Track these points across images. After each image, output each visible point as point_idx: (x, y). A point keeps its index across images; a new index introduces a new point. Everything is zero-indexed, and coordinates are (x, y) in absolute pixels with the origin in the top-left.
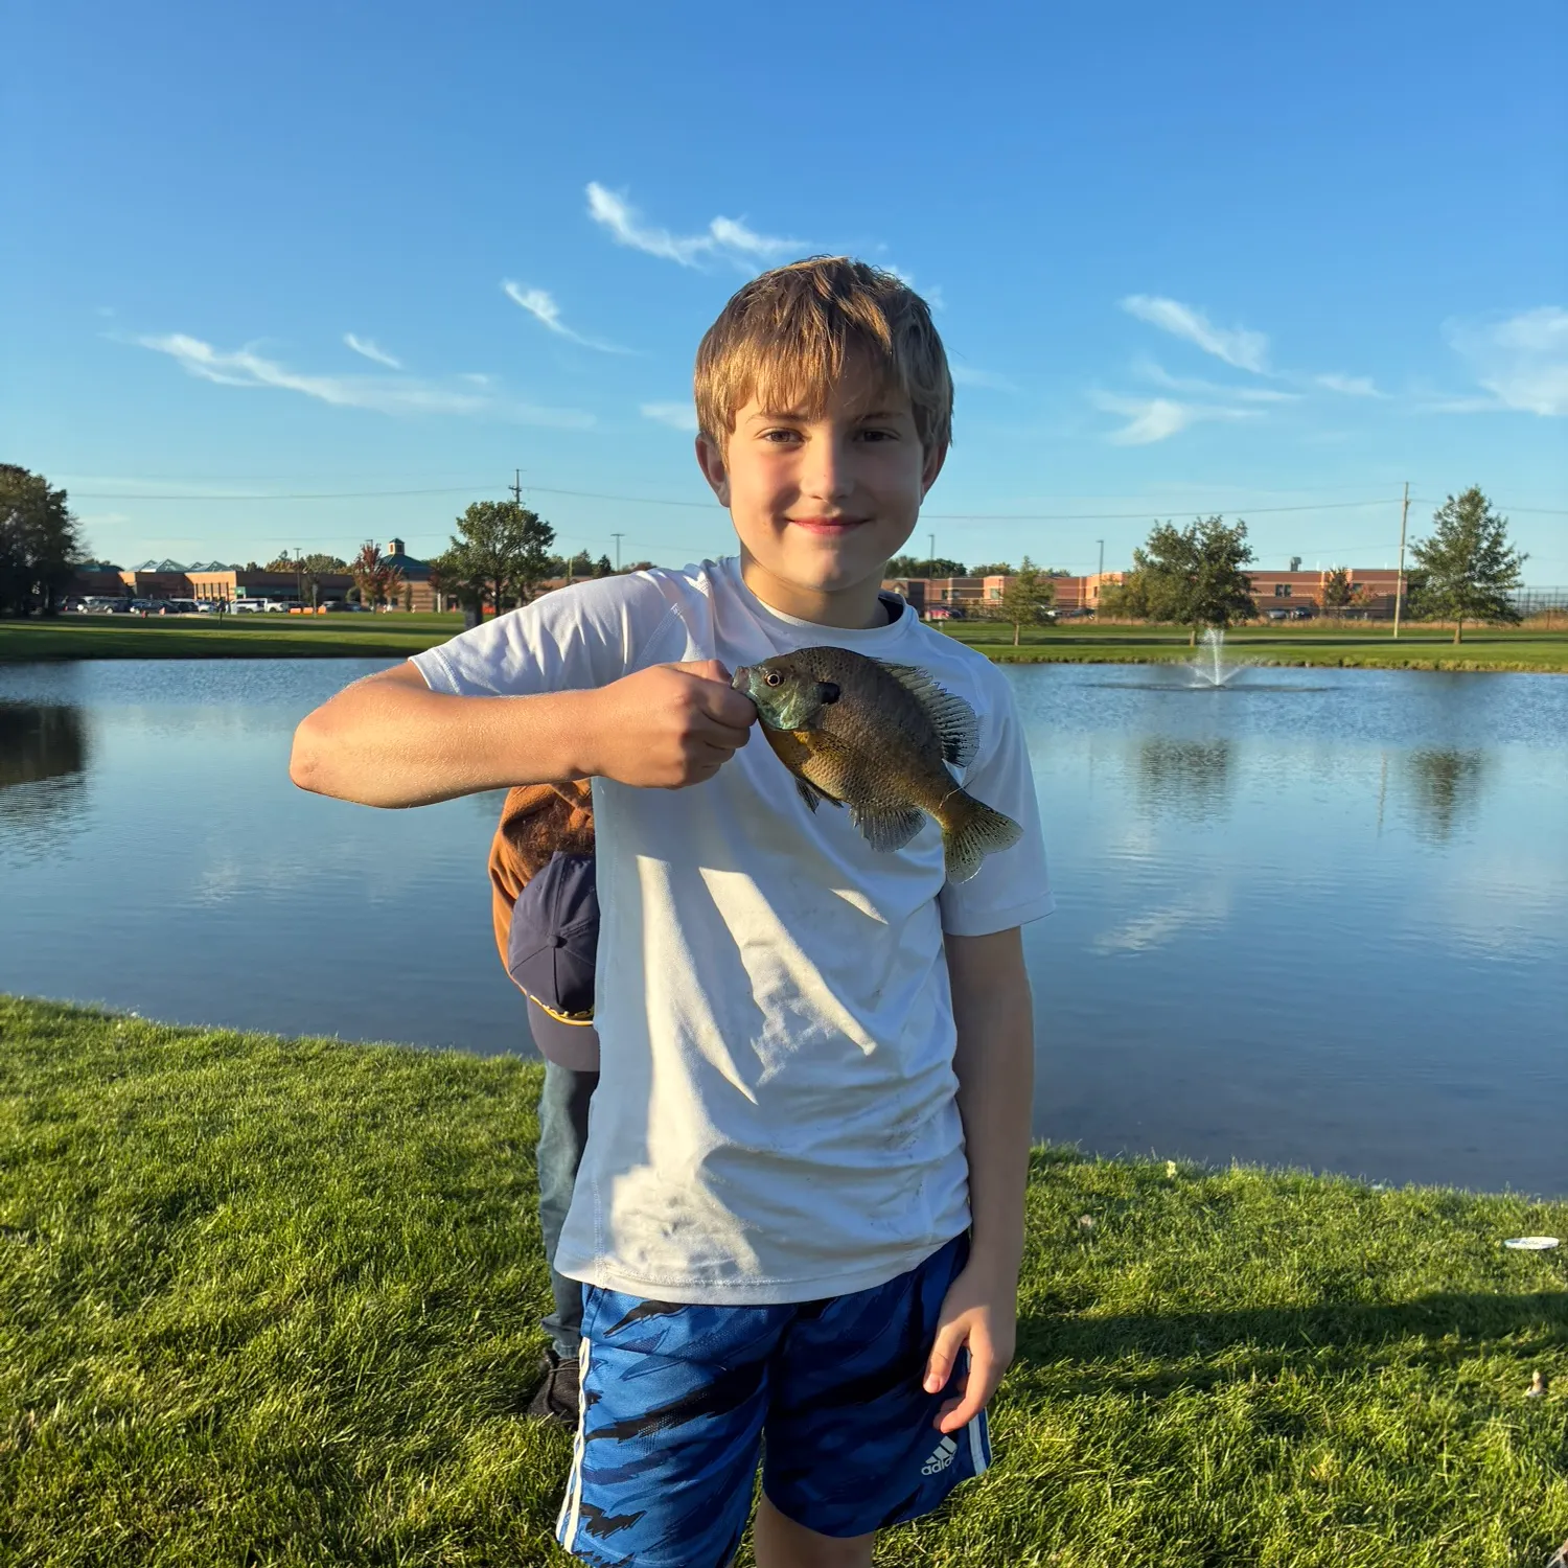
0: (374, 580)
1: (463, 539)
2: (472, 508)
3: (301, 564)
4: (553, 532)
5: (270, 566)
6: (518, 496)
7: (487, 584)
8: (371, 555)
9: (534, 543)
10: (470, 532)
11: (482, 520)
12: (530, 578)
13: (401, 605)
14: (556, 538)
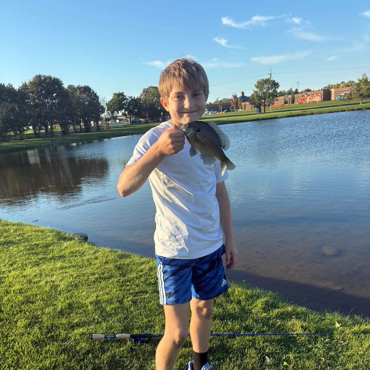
0: (235, 103)
1: (256, 90)
2: (258, 81)
3: (221, 101)
4: (279, 85)
5: (214, 103)
6: (271, 76)
7: (262, 101)
8: (235, 97)
9: (274, 88)
10: (258, 88)
11: (261, 84)
12: (273, 98)
13: (243, 109)
14: (280, 86)
